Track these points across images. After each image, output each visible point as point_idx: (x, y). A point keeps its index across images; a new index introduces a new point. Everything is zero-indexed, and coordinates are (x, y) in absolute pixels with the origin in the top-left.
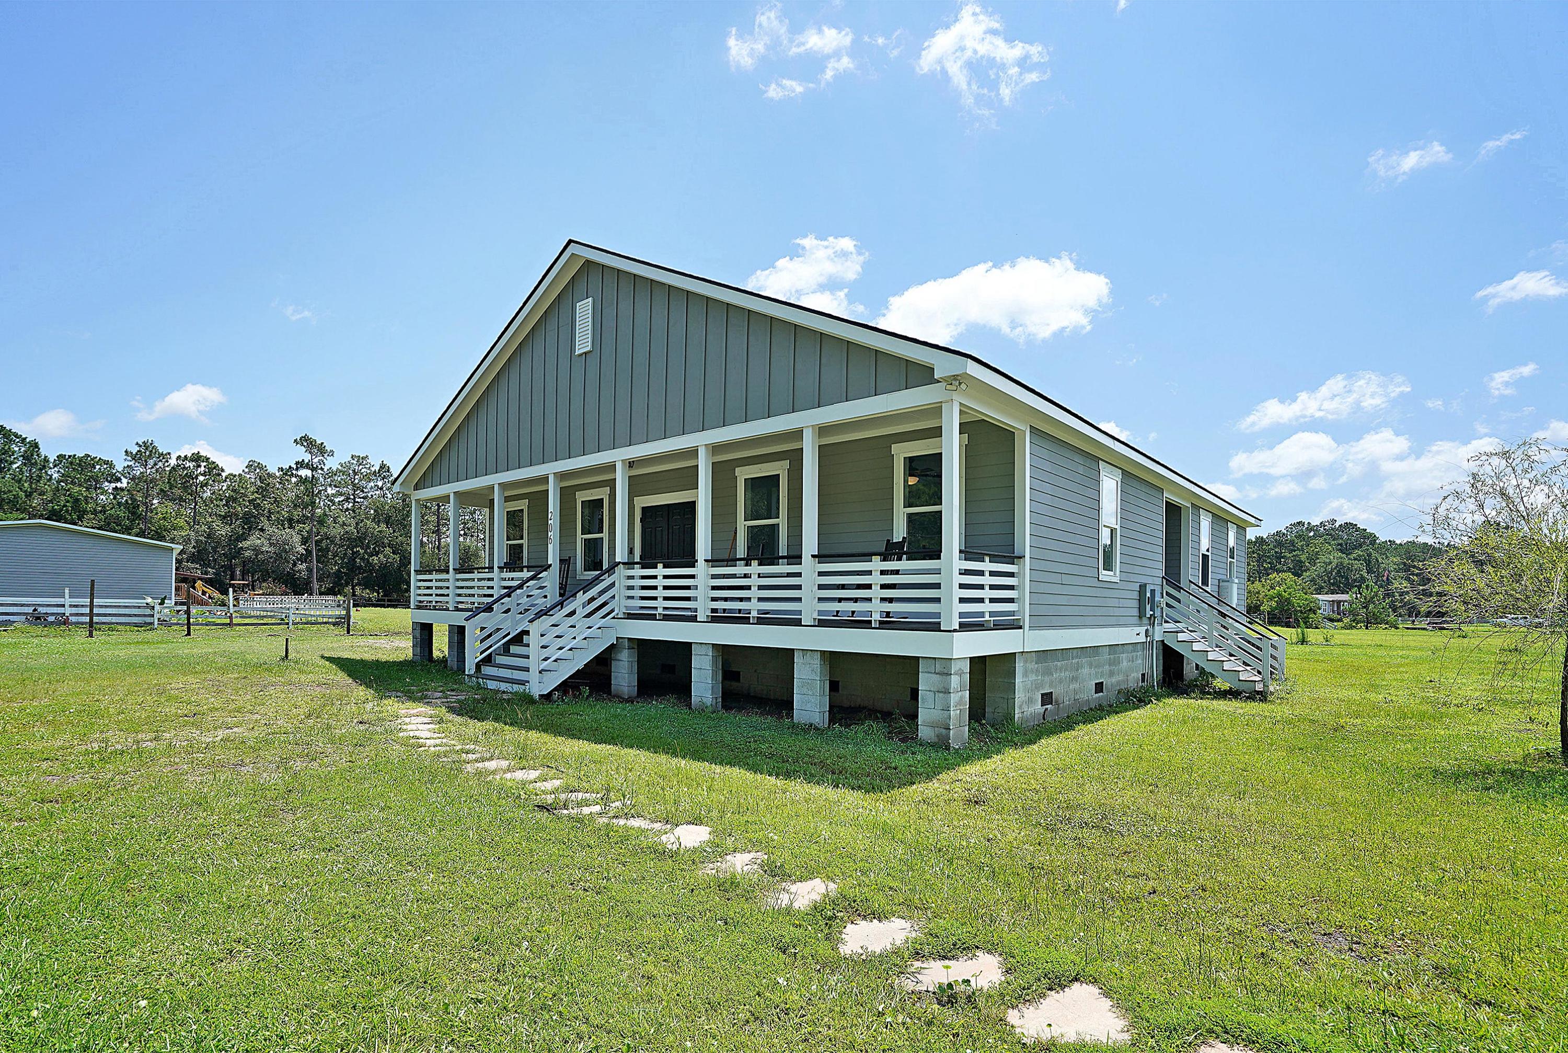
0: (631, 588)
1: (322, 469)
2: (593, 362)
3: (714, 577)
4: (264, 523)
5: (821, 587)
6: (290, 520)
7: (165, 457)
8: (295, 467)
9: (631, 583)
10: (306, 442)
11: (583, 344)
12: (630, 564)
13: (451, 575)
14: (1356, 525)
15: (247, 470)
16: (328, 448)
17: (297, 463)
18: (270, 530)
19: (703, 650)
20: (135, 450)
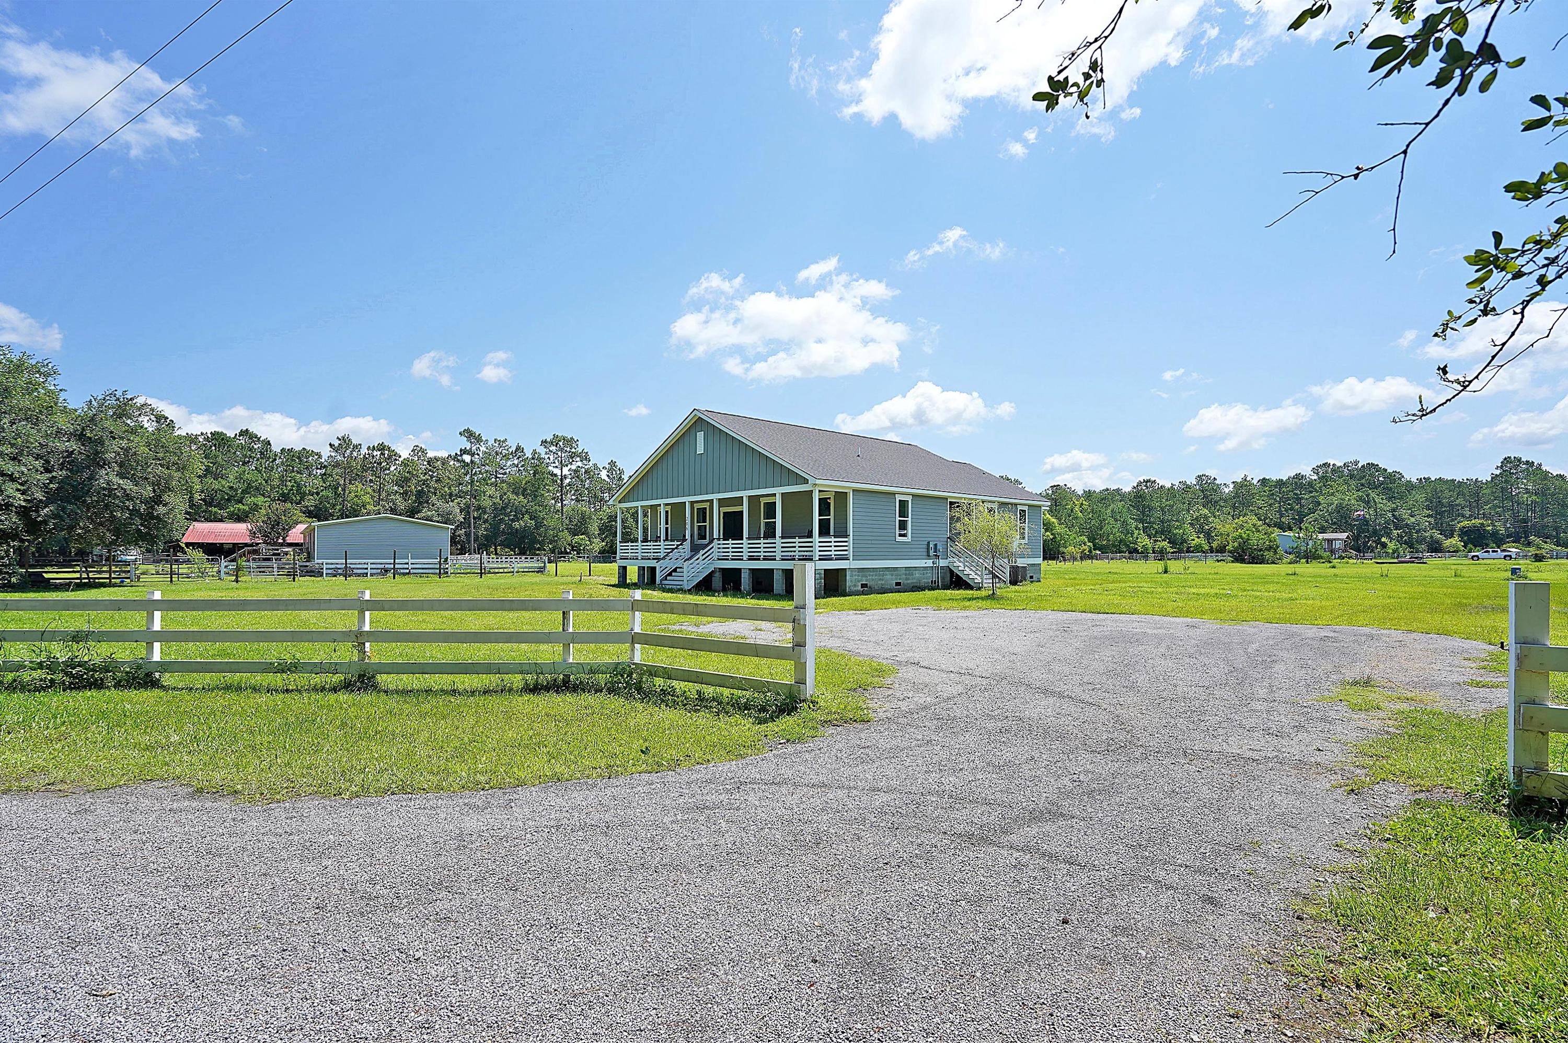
0: (719, 548)
1: (478, 455)
2: (704, 457)
3: (749, 544)
4: (433, 499)
5: (782, 547)
6: (451, 495)
7: (357, 447)
8: (459, 453)
9: (719, 546)
10: (468, 434)
11: (700, 450)
12: (719, 539)
13: (639, 543)
14: (1377, 465)
15: (412, 453)
16: (484, 439)
17: (461, 450)
18: (439, 504)
19: (745, 571)
20: (336, 443)
